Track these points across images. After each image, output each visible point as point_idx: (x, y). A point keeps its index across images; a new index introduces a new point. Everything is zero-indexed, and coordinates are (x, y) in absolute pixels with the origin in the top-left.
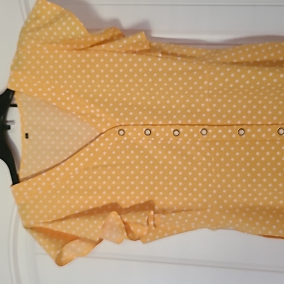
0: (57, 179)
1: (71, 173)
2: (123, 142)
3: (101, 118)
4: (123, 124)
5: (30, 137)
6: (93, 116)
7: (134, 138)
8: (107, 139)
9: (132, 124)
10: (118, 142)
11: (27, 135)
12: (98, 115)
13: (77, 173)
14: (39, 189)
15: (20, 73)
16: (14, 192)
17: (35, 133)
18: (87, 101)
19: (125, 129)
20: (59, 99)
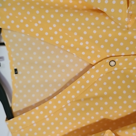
0: (50, 112)
1: (63, 106)
2: (113, 73)
3: (90, 50)
4: (113, 55)
5: (19, 72)
6: (82, 49)
7: (125, 68)
8: (97, 71)
9: (123, 54)
10: (109, 73)
11: (16, 70)
12: (87, 48)
13: (69, 105)
14: (33, 122)
15: (5, 10)
16: (9, 127)
17: (24, 68)
18: (76, 34)
19: (116, 60)
20: (47, 34)
